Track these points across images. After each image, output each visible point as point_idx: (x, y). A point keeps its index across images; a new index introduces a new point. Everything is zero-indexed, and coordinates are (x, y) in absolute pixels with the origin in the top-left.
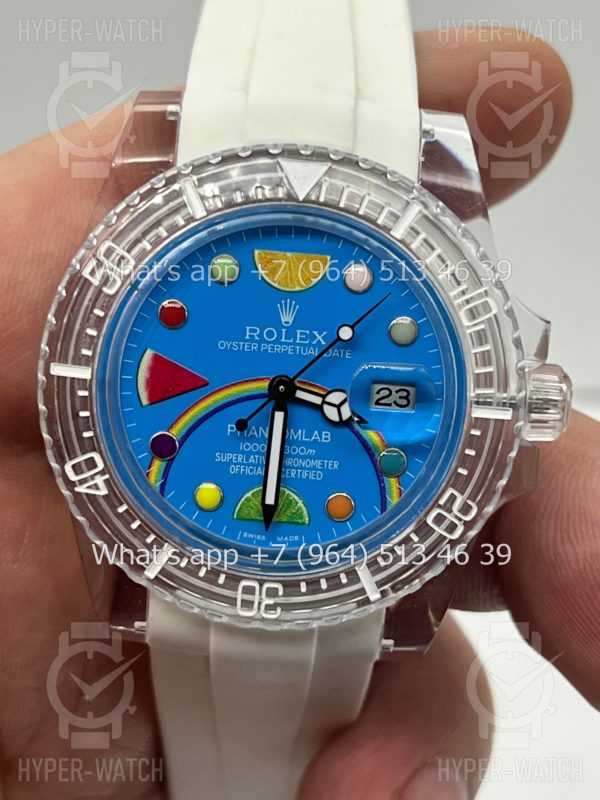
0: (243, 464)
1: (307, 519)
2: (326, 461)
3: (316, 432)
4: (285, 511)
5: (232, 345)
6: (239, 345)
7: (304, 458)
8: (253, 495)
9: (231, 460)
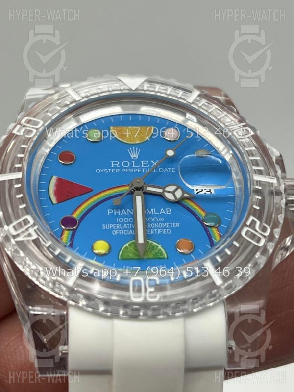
0: (120, 229)
1: (166, 255)
2: (171, 224)
3: (162, 209)
4: (151, 252)
5: (104, 171)
6: (108, 170)
7: (157, 223)
8: (129, 245)
9: (112, 228)
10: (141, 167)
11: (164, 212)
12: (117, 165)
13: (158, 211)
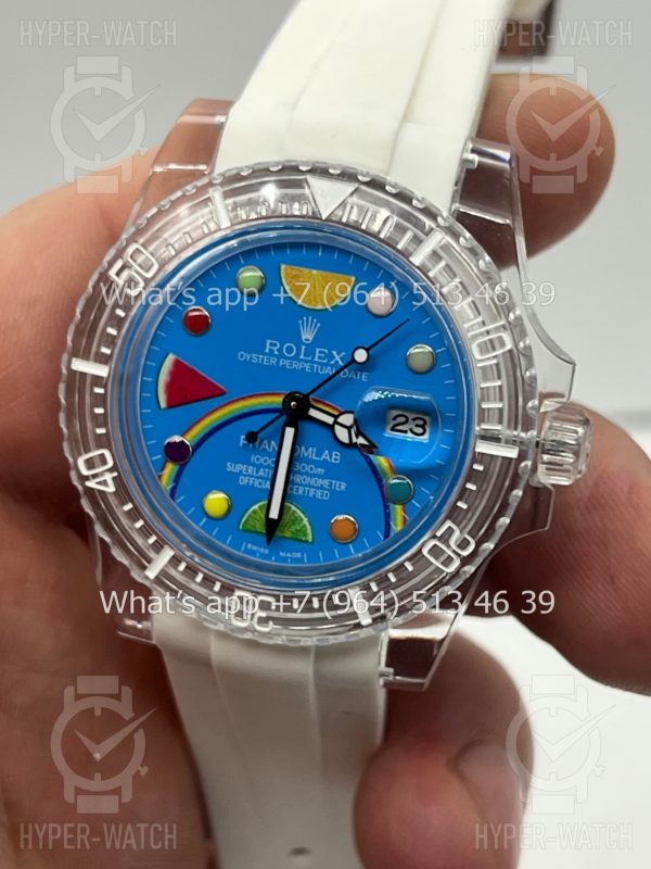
0: (253, 476)
1: (310, 537)
2: (334, 482)
3: (326, 452)
4: (290, 527)
5: (251, 357)
6: (258, 358)
7: (312, 476)
8: (260, 507)
9: (241, 471)
10: (312, 362)
11: (328, 458)
12: (275, 349)
13: (319, 454)
